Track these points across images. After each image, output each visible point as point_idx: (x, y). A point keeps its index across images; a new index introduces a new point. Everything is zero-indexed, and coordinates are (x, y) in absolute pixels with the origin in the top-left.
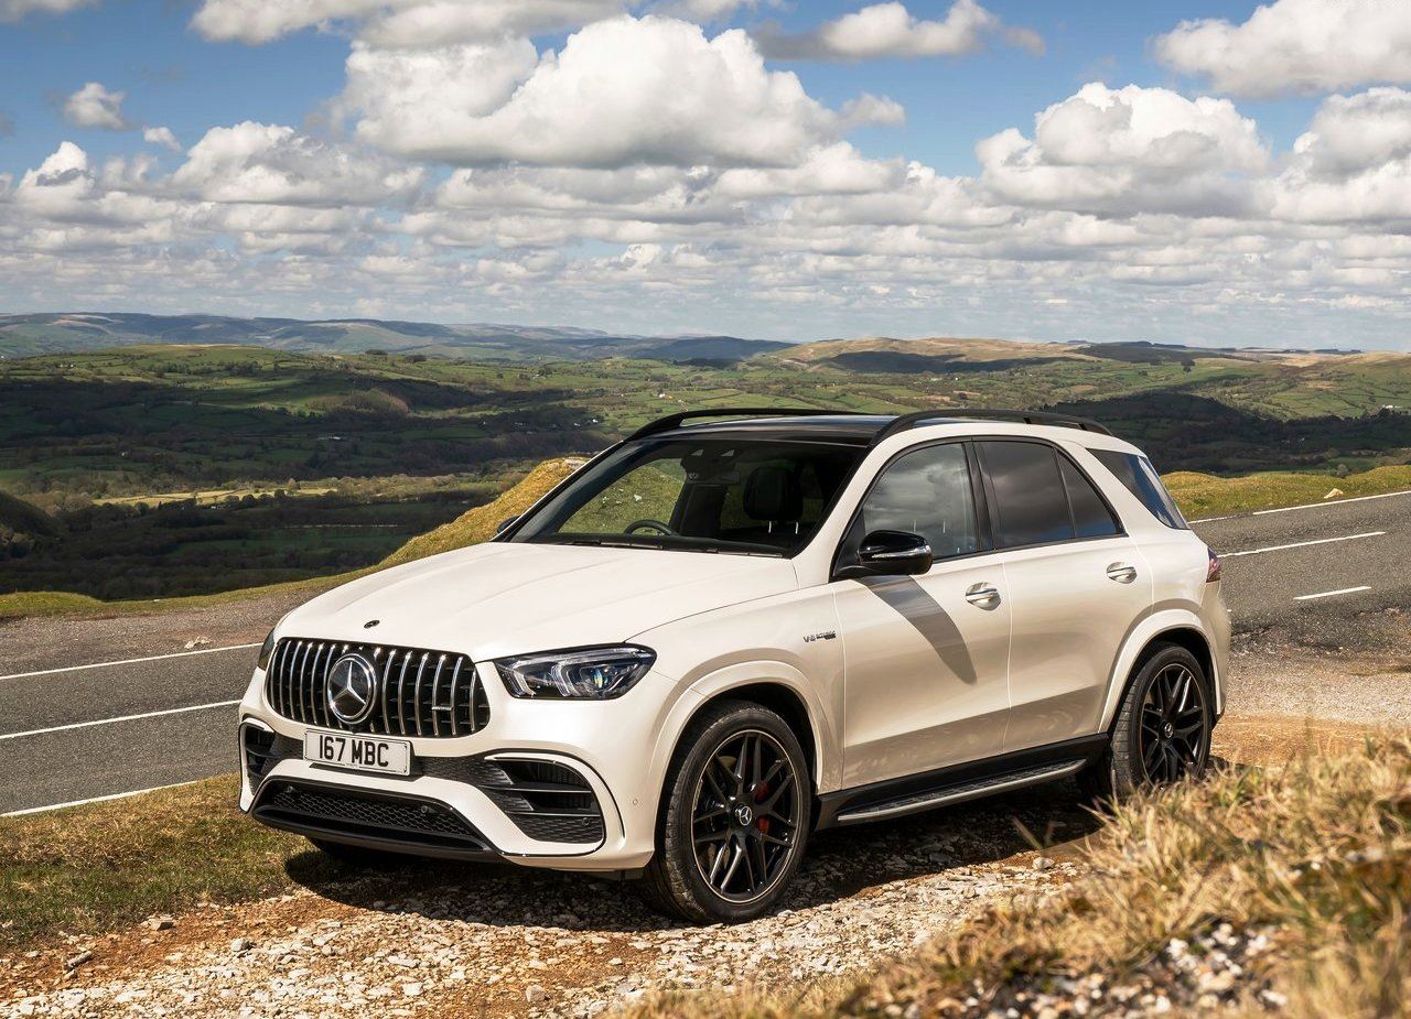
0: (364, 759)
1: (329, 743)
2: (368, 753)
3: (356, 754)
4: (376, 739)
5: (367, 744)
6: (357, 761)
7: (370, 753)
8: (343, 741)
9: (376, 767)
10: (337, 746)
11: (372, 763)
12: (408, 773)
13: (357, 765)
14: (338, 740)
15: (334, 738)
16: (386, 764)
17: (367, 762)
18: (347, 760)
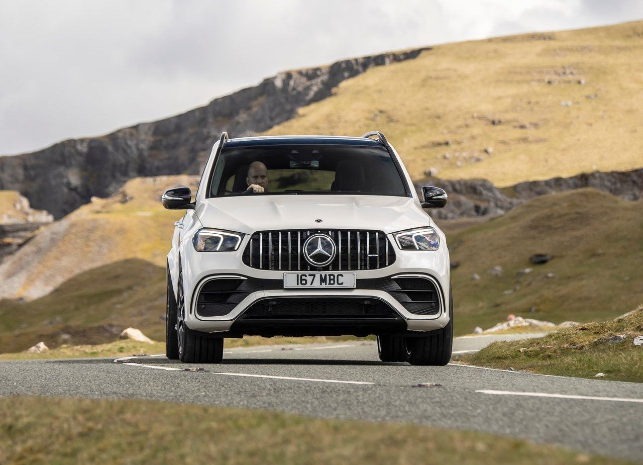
0: (328, 282)
1: (303, 277)
2: (330, 280)
3: (323, 280)
4: (336, 273)
5: (330, 275)
6: (323, 284)
7: (332, 280)
8: (314, 276)
9: (336, 286)
10: (309, 279)
11: (334, 284)
12: (355, 287)
13: (324, 286)
14: (309, 275)
15: (307, 275)
16: (342, 283)
17: (330, 284)
18: (317, 284)
